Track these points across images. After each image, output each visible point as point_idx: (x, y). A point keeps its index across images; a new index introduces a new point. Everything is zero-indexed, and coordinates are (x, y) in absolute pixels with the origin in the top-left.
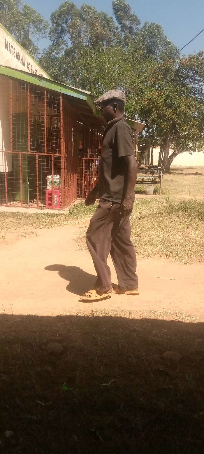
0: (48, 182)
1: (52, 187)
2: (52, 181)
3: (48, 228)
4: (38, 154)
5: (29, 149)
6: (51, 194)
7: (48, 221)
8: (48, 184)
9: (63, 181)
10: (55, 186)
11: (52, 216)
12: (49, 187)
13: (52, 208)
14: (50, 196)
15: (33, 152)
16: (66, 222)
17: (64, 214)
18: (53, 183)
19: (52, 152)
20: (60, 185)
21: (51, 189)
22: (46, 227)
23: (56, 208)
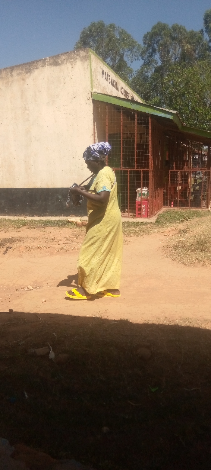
0: (138, 194)
1: (141, 199)
2: (141, 193)
3: (138, 236)
4: (130, 169)
5: (122, 165)
6: (140, 205)
7: (137, 229)
8: (138, 196)
9: (151, 193)
10: (143, 197)
11: (141, 225)
12: (138, 199)
13: (141, 217)
14: (140, 207)
15: (126, 168)
16: (153, 231)
17: (151, 223)
18: (142, 194)
19: (141, 167)
20: (148, 197)
21: (140, 200)
22: (135, 235)
23: (144, 217)
